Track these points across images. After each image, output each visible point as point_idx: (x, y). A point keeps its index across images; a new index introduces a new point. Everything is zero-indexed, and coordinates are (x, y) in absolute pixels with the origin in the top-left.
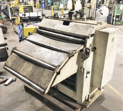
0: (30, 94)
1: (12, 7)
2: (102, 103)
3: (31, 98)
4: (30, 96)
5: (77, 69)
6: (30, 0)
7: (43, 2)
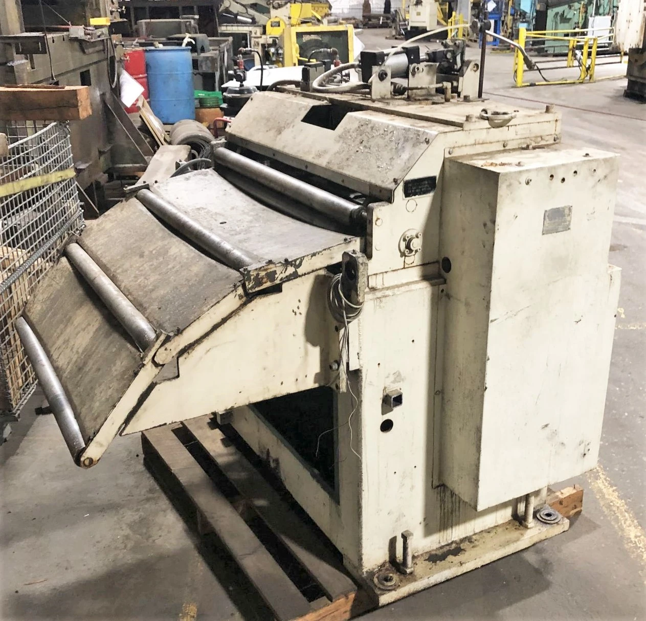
0: (156, 479)
1: (270, 41)
2: (510, 604)
3: (148, 500)
4: (151, 491)
5: (317, 369)
6: (419, 2)
7: (491, 6)
